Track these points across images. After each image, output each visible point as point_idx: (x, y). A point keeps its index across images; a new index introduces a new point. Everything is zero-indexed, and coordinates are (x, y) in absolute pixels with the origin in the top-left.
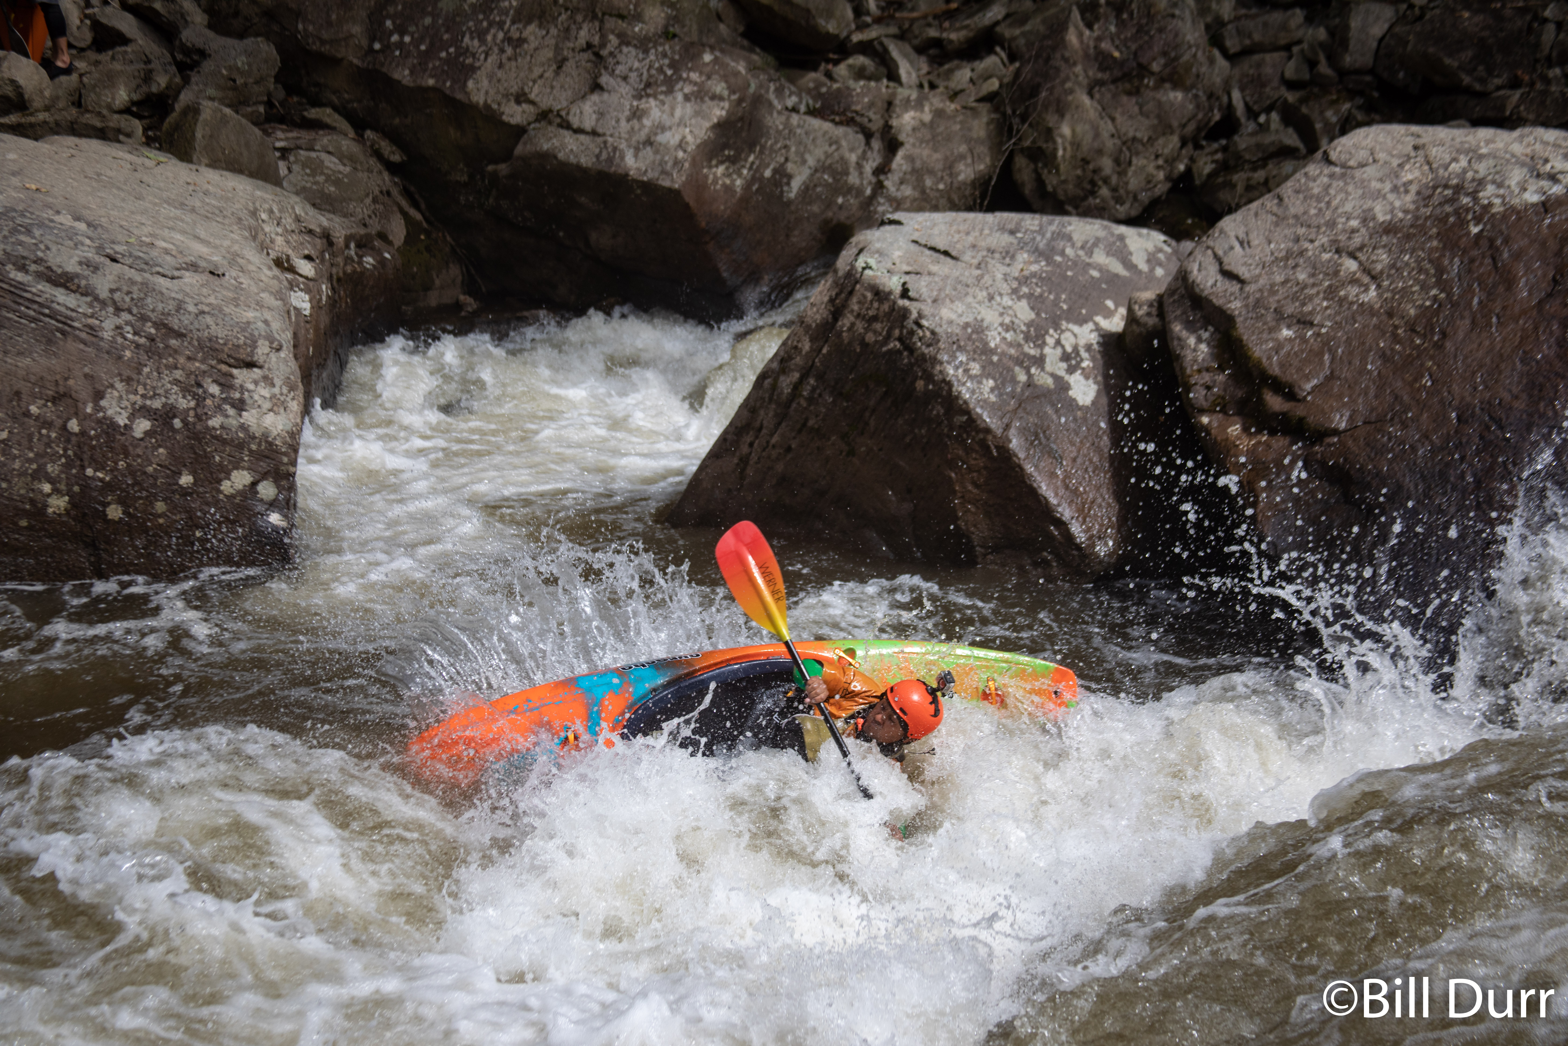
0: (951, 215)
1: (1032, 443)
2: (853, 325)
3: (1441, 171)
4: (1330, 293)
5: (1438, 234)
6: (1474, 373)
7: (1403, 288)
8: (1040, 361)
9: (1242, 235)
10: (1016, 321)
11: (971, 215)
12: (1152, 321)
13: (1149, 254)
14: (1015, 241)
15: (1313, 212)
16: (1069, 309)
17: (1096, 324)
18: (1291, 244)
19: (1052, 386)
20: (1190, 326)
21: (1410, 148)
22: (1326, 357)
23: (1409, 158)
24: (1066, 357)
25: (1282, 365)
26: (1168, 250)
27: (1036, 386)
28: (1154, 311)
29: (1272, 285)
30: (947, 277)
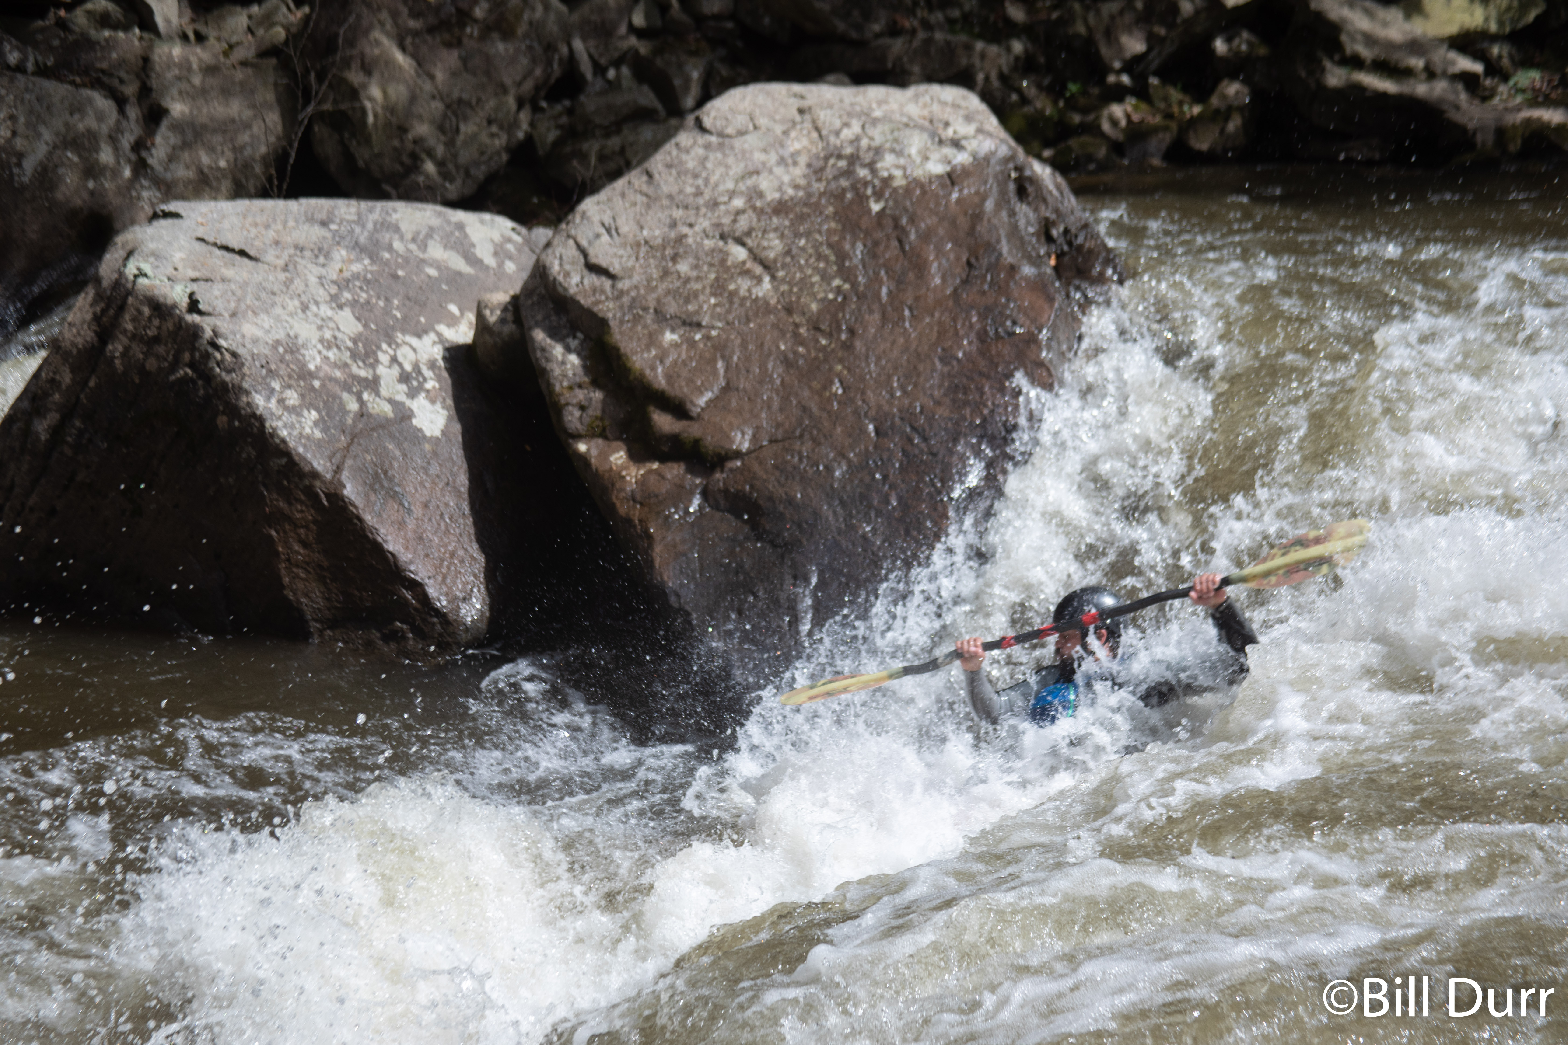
0: (242, 204)
1: (372, 487)
2: (127, 349)
3: (832, 139)
4: (718, 288)
5: (836, 213)
6: (889, 377)
7: (801, 279)
8: (373, 384)
9: (607, 220)
10: (339, 335)
11: (269, 204)
12: (509, 329)
13: (495, 245)
14: (329, 235)
15: (689, 190)
16: (405, 318)
17: (439, 335)
18: (667, 229)
19: (391, 415)
20: (555, 334)
21: (794, 112)
22: (720, 365)
23: (794, 123)
24: (404, 378)
25: (668, 377)
26: (518, 239)
27: (370, 415)
28: (510, 316)
29: (649, 280)
30: (246, 283)
